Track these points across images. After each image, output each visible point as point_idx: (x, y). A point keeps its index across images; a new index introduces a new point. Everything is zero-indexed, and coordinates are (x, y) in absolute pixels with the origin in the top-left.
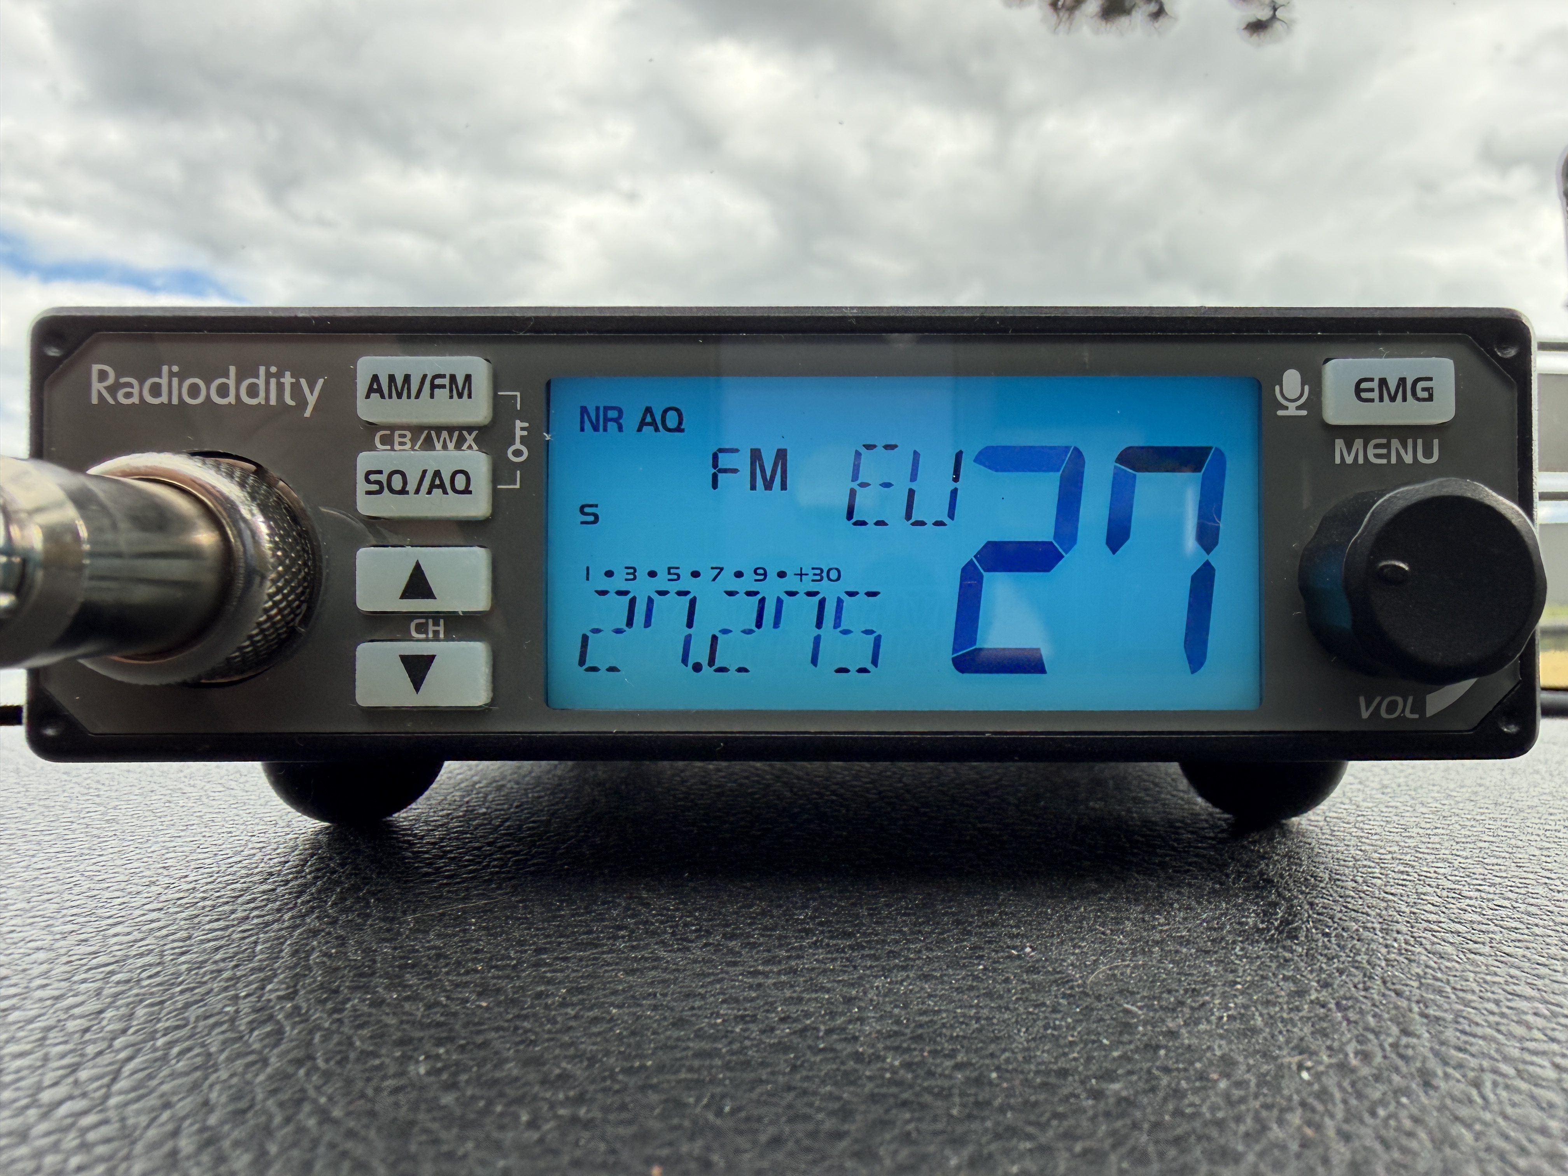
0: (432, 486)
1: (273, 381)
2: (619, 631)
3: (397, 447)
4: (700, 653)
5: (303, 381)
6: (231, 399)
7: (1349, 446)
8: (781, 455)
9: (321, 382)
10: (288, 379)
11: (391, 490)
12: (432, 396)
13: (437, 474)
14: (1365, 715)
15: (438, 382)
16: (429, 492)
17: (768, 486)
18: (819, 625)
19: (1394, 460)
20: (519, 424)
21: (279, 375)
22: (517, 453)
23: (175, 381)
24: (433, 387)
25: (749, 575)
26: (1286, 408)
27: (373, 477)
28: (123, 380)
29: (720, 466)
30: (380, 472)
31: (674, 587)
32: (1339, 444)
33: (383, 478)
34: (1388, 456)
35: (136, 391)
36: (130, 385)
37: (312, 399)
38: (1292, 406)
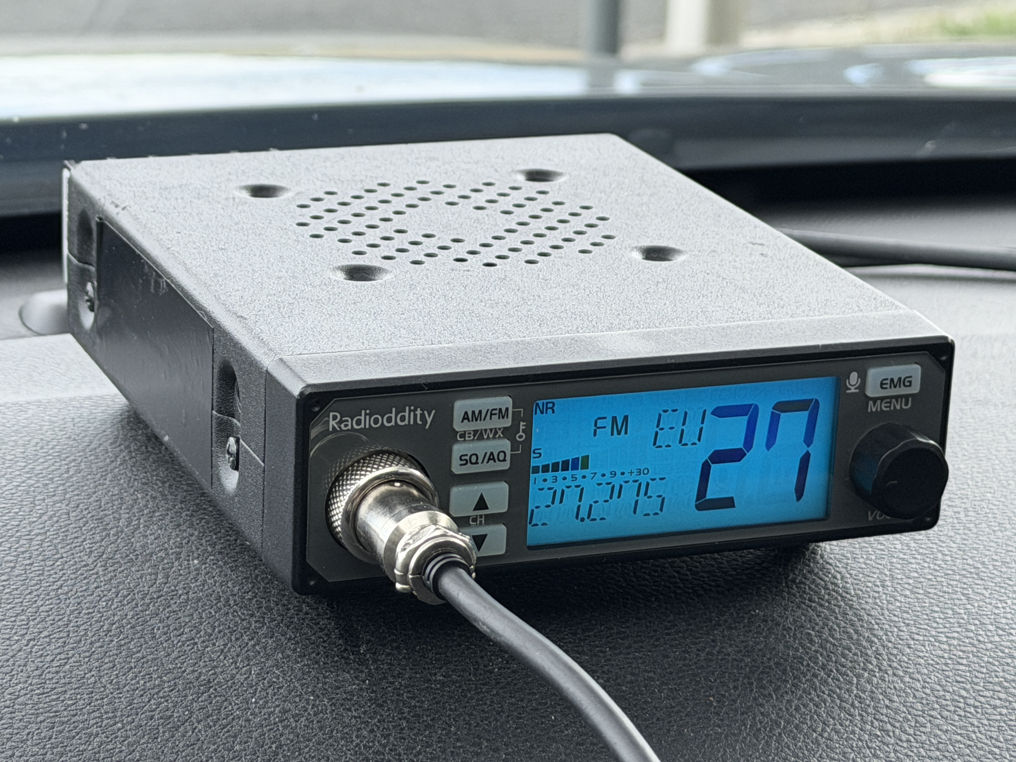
0: (489, 459)
1: (412, 414)
2: (548, 506)
3: (467, 439)
4: (583, 513)
5: (426, 412)
6: (393, 423)
7: (875, 403)
8: (626, 418)
9: (433, 412)
10: (419, 412)
11: (471, 463)
12: (491, 418)
13: (492, 453)
14: (870, 519)
15: (494, 412)
16: (488, 462)
17: (619, 433)
18: (638, 495)
19: (892, 408)
20: (522, 423)
21: (415, 410)
22: (521, 437)
23: (368, 417)
24: (491, 414)
25: (608, 475)
26: (850, 389)
27: (463, 458)
28: (344, 419)
29: (598, 425)
30: (466, 455)
31: (573, 484)
32: (871, 403)
33: (468, 458)
34: (890, 407)
35: (349, 423)
36: (347, 421)
37: (429, 420)
38: (853, 388)
